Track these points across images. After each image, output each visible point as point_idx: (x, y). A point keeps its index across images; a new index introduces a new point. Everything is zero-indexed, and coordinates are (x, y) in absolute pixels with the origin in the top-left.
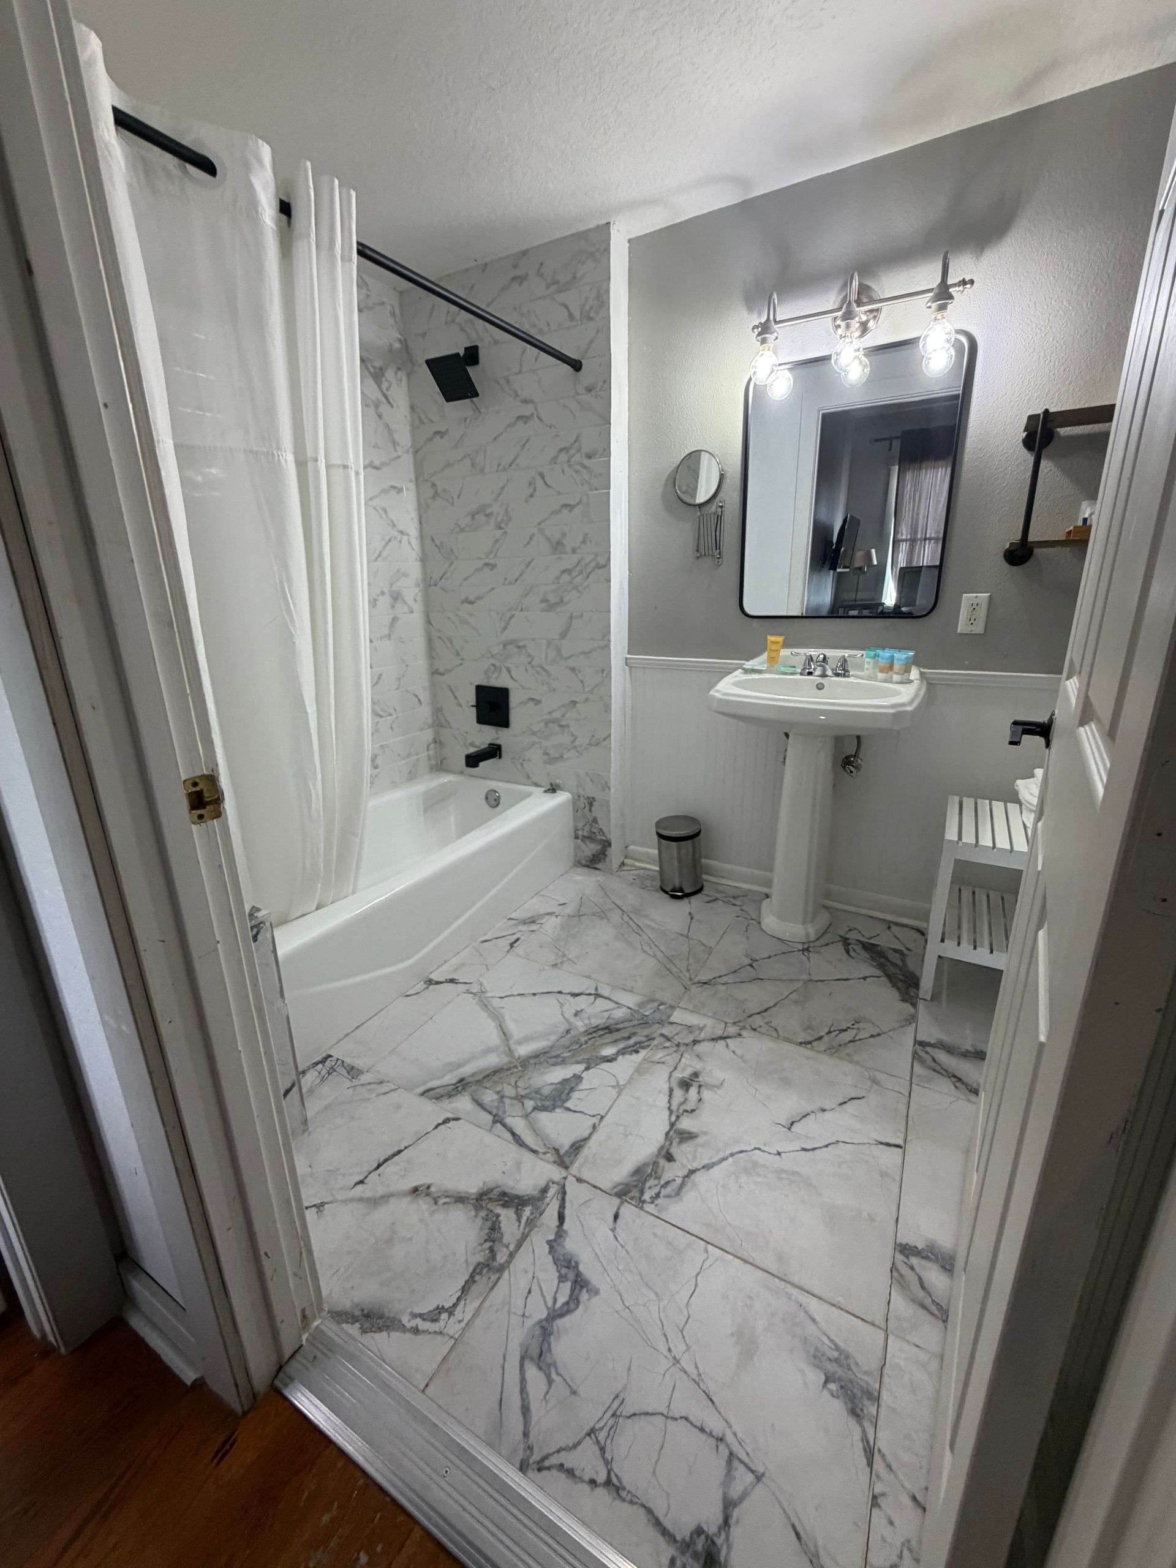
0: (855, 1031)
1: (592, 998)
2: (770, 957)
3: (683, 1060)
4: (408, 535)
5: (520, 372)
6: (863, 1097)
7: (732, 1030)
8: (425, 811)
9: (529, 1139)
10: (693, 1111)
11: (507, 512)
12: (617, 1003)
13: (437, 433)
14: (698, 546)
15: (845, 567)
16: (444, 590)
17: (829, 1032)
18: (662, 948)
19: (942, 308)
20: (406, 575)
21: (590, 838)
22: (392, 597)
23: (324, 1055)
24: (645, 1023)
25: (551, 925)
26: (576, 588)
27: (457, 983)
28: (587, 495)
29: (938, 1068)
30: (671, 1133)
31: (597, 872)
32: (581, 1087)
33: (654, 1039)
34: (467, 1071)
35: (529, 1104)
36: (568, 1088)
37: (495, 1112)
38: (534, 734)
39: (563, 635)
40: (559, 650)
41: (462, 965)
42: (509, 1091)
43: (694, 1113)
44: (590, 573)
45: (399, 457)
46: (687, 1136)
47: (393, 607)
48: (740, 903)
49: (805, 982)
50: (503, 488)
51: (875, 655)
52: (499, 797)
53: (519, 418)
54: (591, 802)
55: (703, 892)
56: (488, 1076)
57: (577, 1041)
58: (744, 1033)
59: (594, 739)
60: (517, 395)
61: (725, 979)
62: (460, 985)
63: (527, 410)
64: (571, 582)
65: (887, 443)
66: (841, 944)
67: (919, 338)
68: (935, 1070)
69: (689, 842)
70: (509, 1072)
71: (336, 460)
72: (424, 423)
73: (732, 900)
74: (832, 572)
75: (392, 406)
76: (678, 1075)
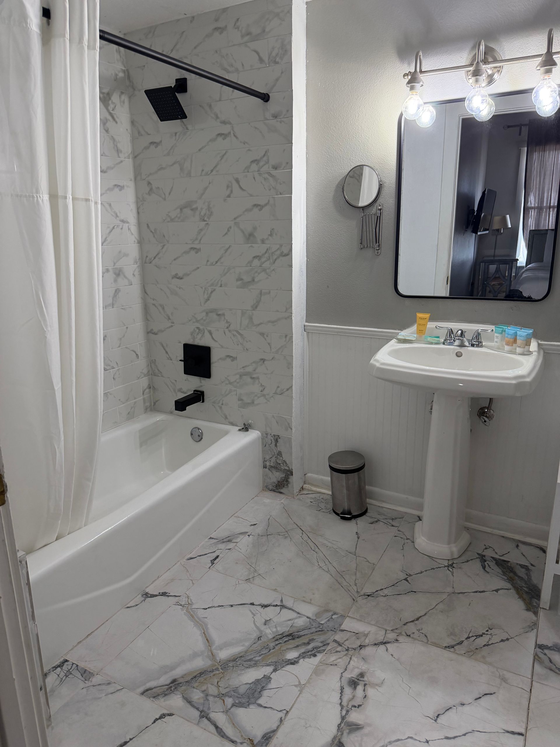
0: (489, 636)
1: (278, 608)
2: (421, 573)
3: (352, 662)
4: (128, 223)
5: (220, 100)
6: (494, 693)
7: (391, 636)
8: (141, 446)
9: (229, 731)
10: (359, 706)
11: (209, 208)
12: (298, 613)
13: (152, 143)
14: (361, 239)
15: (485, 230)
16: (157, 267)
17: (468, 638)
18: (335, 564)
19: (549, 71)
20: (126, 255)
21: (276, 467)
22: (115, 274)
23: (62, 660)
24: (321, 631)
25: (244, 543)
26: (264, 270)
27: (168, 596)
28: (274, 198)
29: (554, 668)
30: (342, 725)
31: (282, 496)
32: (270, 686)
33: (328, 644)
34: (178, 673)
35: (229, 701)
36: (260, 687)
37: (201, 709)
38: (230, 383)
39: (255, 307)
40: (251, 318)
41: (172, 580)
42: (213, 690)
43: (360, 708)
44: (276, 260)
45: (122, 162)
46: (355, 728)
47: (115, 281)
48: (398, 525)
49: (449, 594)
50: (206, 189)
51: (502, 331)
52: (202, 433)
53: (220, 135)
54: (277, 439)
55: (367, 514)
56: (195, 677)
57: (266, 647)
58: (401, 639)
59: (279, 389)
60: (217, 117)
61: (386, 592)
62: (170, 598)
63: (226, 129)
64: (260, 266)
65: (517, 129)
66: (478, 560)
67: (533, 89)
68: (551, 670)
69: (356, 474)
70: (212, 674)
71: (80, 195)
72: (142, 135)
73: (391, 521)
74: (474, 234)
75: (116, 122)
76: (348, 675)
